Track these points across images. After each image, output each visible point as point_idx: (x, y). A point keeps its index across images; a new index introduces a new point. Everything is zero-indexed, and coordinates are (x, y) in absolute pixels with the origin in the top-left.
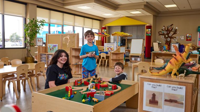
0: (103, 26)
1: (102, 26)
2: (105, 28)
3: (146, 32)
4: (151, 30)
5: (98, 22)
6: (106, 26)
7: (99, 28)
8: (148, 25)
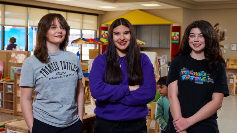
0: (103, 25)
1: (101, 25)
2: (105, 29)
3: (172, 37)
4: (180, 34)
5: (95, 18)
6: (107, 25)
7: (96, 29)
8: (174, 25)
